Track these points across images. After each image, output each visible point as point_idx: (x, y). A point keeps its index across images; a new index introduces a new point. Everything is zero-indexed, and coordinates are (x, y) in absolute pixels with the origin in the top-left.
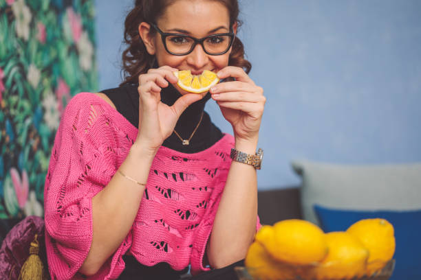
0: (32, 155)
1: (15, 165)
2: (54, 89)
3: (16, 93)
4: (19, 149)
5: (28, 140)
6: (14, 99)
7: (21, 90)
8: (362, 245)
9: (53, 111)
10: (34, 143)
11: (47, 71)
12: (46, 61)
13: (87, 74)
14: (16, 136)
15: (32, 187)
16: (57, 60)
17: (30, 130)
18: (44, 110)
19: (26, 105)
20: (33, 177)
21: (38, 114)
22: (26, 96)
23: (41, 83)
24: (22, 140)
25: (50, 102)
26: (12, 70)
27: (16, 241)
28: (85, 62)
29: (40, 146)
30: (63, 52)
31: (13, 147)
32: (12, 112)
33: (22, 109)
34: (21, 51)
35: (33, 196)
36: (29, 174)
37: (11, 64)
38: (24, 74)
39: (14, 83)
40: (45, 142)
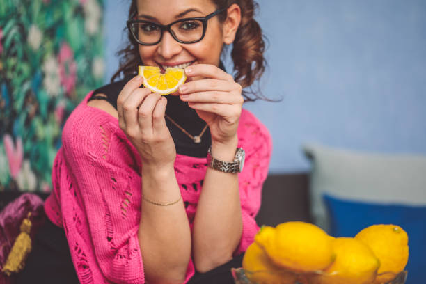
0: (28, 122)
1: (10, 131)
2: (56, 52)
3: (15, 55)
4: (14, 115)
5: (24, 106)
6: (12, 62)
7: (20, 53)
8: (372, 254)
9: (54, 76)
10: (31, 109)
11: (50, 33)
12: (50, 22)
13: (93, 39)
14: (12, 101)
15: (27, 156)
16: (61, 22)
17: (28, 95)
18: (43, 75)
19: (25, 68)
20: (29, 145)
21: (38, 78)
22: (25, 58)
23: (42, 46)
24: (18, 105)
25: (50, 66)
26: (11, 30)
27: (9, 217)
28: (91, 25)
29: (38, 112)
30: (68, 13)
31: (8, 112)
32: (10, 75)
33: (20, 73)
34: (22, 10)
35: (27, 165)
36: (24, 141)
37: (10, 24)
38: (24, 35)
39: (12, 44)
40: (43, 109)
